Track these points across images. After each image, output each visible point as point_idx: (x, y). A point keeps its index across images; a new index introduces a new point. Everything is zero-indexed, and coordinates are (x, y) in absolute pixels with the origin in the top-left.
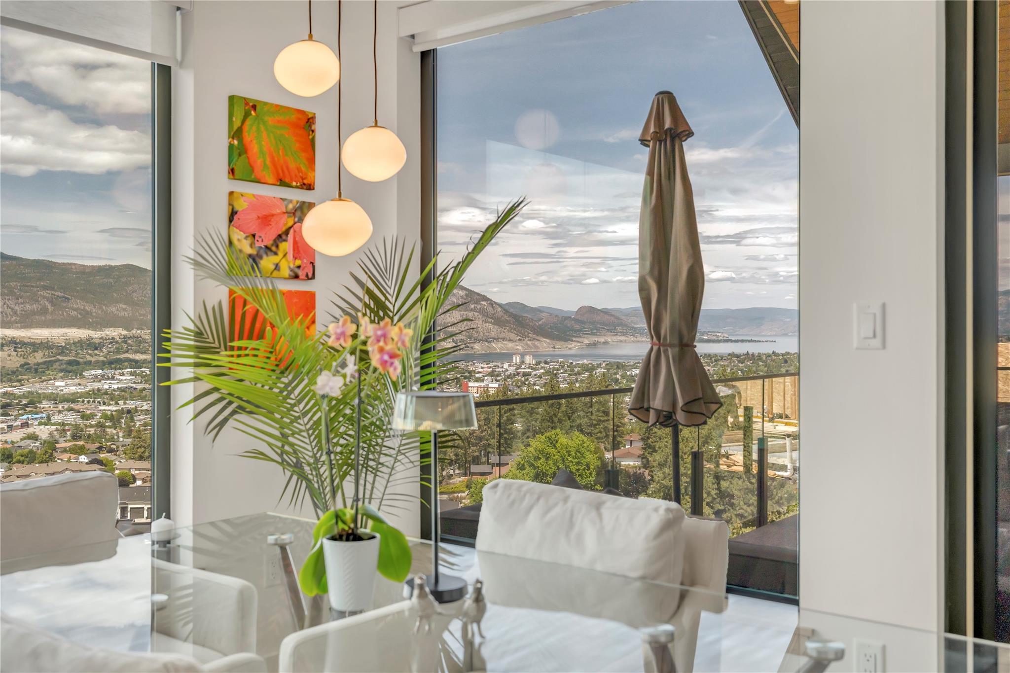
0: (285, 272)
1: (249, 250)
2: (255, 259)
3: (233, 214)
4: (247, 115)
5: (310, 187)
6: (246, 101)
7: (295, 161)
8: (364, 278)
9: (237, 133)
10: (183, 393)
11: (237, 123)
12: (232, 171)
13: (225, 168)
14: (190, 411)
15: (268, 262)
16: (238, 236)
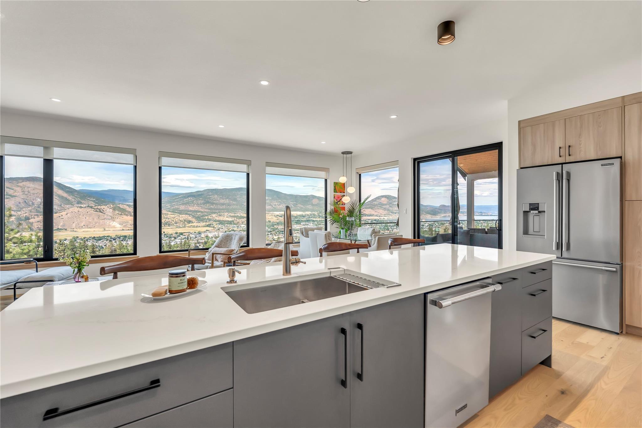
0: (341, 204)
1: (336, 202)
2: (337, 203)
3: (334, 197)
4: (336, 184)
5: (344, 193)
6: (336, 183)
7: (342, 190)
8: (352, 205)
9: (335, 187)
10: (328, 219)
11: (335, 186)
12: (334, 192)
13: (333, 191)
14: (329, 222)
15: (339, 203)
16: (335, 200)
